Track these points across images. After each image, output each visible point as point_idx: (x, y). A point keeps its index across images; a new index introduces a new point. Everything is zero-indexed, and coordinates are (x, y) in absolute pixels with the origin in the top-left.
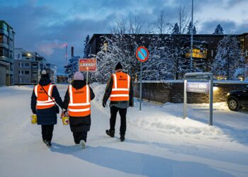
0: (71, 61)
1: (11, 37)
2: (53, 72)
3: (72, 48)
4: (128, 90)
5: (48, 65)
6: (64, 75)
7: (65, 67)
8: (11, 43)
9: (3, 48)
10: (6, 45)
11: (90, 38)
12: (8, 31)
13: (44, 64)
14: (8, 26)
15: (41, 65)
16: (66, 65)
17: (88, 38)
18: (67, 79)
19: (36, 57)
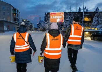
0: (40, 22)
1: (18, 14)
2: (33, 26)
3: (40, 17)
4: (81, 37)
5: (31, 24)
6: (37, 27)
7: (37, 24)
8: (18, 16)
9: (16, 18)
10: (17, 17)
11: (46, 14)
12: (17, 12)
13: (30, 24)
14: (17, 10)
15: (29, 24)
16: (38, 24)
17: (45, 14)
18: (38, 29)
19: (27, 21)
